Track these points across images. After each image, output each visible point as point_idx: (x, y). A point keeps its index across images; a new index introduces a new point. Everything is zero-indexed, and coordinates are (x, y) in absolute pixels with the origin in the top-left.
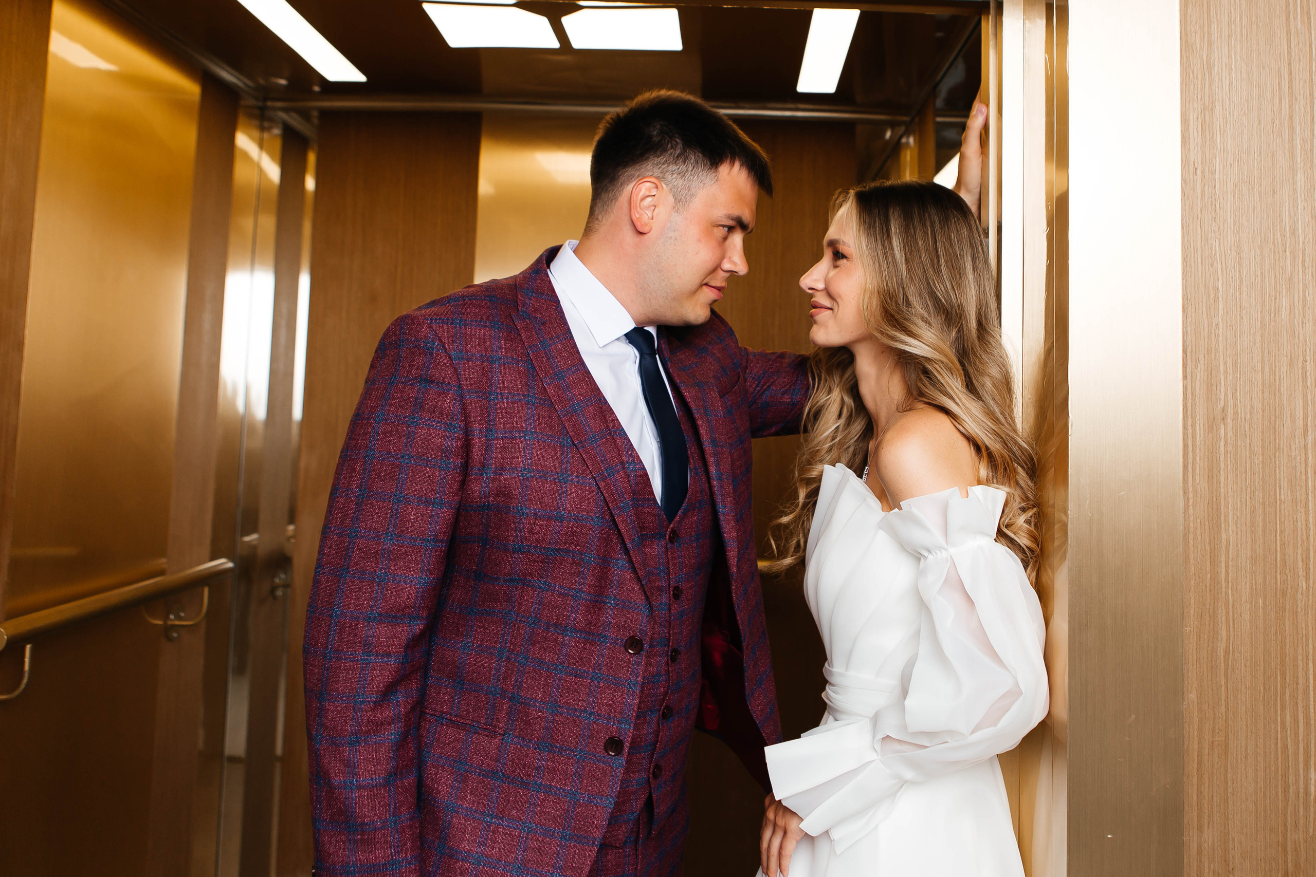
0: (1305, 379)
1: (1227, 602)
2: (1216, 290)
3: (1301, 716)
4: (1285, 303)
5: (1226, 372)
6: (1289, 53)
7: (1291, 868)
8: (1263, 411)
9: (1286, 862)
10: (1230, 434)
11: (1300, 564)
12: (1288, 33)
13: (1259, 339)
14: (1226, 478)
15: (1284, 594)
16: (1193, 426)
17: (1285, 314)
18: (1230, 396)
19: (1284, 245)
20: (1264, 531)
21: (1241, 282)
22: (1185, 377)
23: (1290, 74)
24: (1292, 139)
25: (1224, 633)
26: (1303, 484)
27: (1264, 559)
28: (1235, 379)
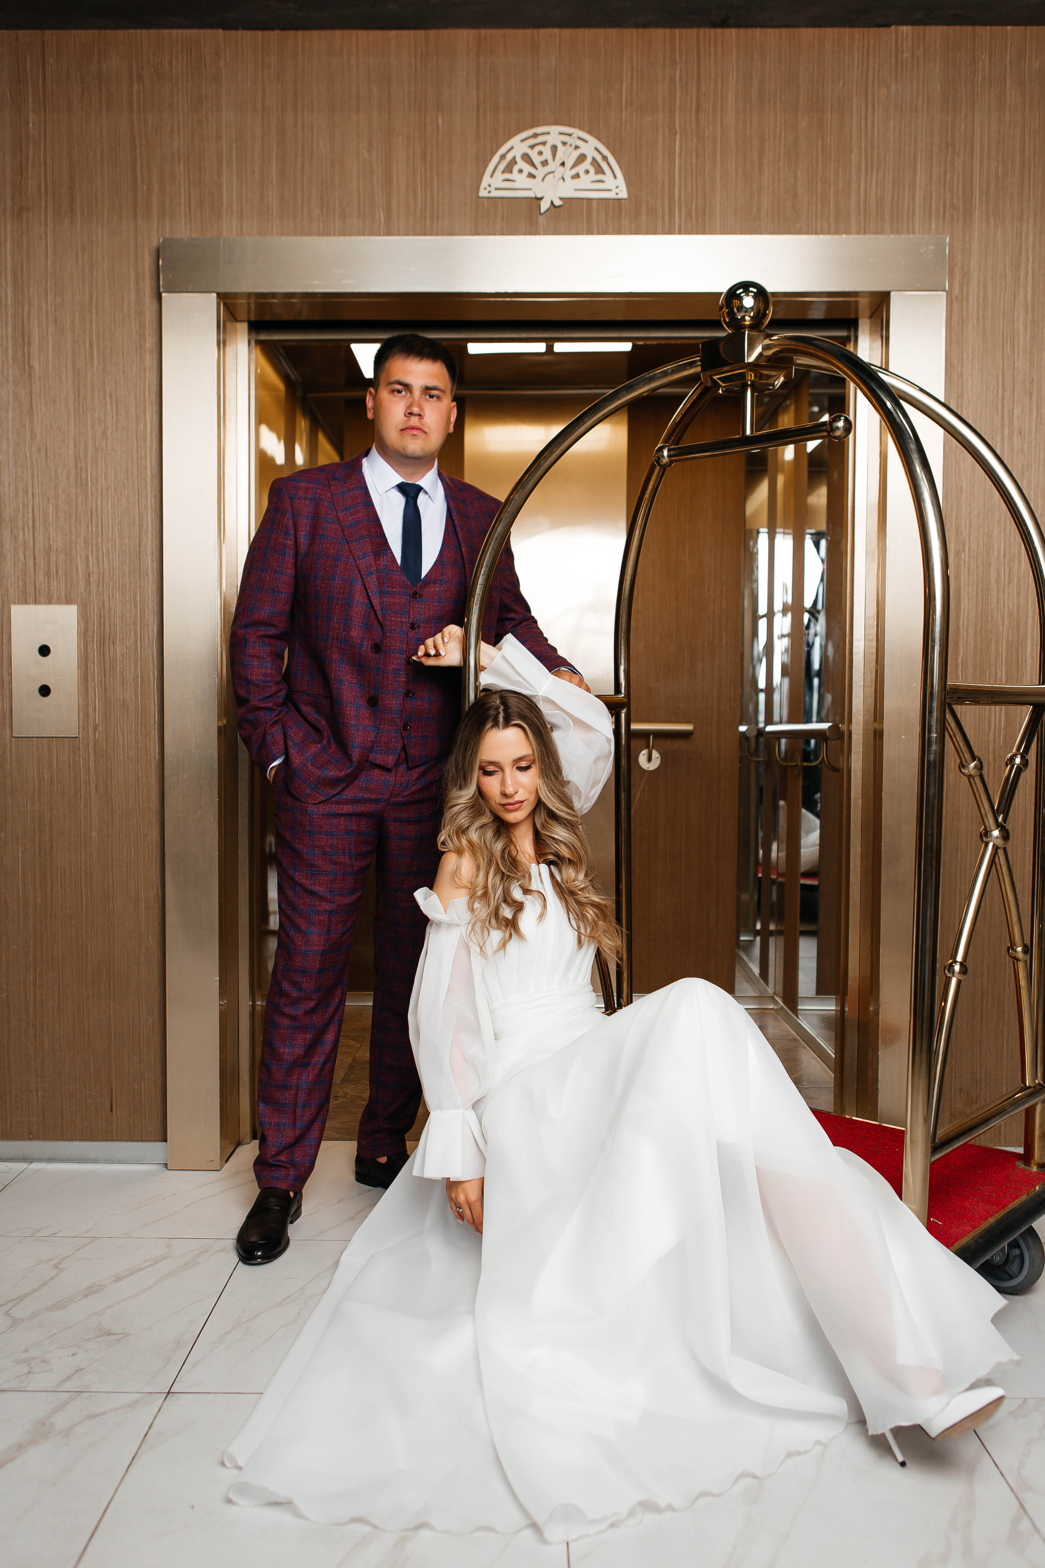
0: (1005, 531)
1: (963, 637)
2: (962, 487)
5: (965, 527)
6: (1003, 365)
7: (991, 760)
8: (984, 545)
9: (989, 758)
10: (967, 557)
11: (1000, 619)
12: (1004, 358)
13: (982, 511)
14: (964, 579)
15: (991, 633)
21: (974, 482)
25: (961, 652)
26: (1002, 580)
27: (982, 617)
28: (970, 530)
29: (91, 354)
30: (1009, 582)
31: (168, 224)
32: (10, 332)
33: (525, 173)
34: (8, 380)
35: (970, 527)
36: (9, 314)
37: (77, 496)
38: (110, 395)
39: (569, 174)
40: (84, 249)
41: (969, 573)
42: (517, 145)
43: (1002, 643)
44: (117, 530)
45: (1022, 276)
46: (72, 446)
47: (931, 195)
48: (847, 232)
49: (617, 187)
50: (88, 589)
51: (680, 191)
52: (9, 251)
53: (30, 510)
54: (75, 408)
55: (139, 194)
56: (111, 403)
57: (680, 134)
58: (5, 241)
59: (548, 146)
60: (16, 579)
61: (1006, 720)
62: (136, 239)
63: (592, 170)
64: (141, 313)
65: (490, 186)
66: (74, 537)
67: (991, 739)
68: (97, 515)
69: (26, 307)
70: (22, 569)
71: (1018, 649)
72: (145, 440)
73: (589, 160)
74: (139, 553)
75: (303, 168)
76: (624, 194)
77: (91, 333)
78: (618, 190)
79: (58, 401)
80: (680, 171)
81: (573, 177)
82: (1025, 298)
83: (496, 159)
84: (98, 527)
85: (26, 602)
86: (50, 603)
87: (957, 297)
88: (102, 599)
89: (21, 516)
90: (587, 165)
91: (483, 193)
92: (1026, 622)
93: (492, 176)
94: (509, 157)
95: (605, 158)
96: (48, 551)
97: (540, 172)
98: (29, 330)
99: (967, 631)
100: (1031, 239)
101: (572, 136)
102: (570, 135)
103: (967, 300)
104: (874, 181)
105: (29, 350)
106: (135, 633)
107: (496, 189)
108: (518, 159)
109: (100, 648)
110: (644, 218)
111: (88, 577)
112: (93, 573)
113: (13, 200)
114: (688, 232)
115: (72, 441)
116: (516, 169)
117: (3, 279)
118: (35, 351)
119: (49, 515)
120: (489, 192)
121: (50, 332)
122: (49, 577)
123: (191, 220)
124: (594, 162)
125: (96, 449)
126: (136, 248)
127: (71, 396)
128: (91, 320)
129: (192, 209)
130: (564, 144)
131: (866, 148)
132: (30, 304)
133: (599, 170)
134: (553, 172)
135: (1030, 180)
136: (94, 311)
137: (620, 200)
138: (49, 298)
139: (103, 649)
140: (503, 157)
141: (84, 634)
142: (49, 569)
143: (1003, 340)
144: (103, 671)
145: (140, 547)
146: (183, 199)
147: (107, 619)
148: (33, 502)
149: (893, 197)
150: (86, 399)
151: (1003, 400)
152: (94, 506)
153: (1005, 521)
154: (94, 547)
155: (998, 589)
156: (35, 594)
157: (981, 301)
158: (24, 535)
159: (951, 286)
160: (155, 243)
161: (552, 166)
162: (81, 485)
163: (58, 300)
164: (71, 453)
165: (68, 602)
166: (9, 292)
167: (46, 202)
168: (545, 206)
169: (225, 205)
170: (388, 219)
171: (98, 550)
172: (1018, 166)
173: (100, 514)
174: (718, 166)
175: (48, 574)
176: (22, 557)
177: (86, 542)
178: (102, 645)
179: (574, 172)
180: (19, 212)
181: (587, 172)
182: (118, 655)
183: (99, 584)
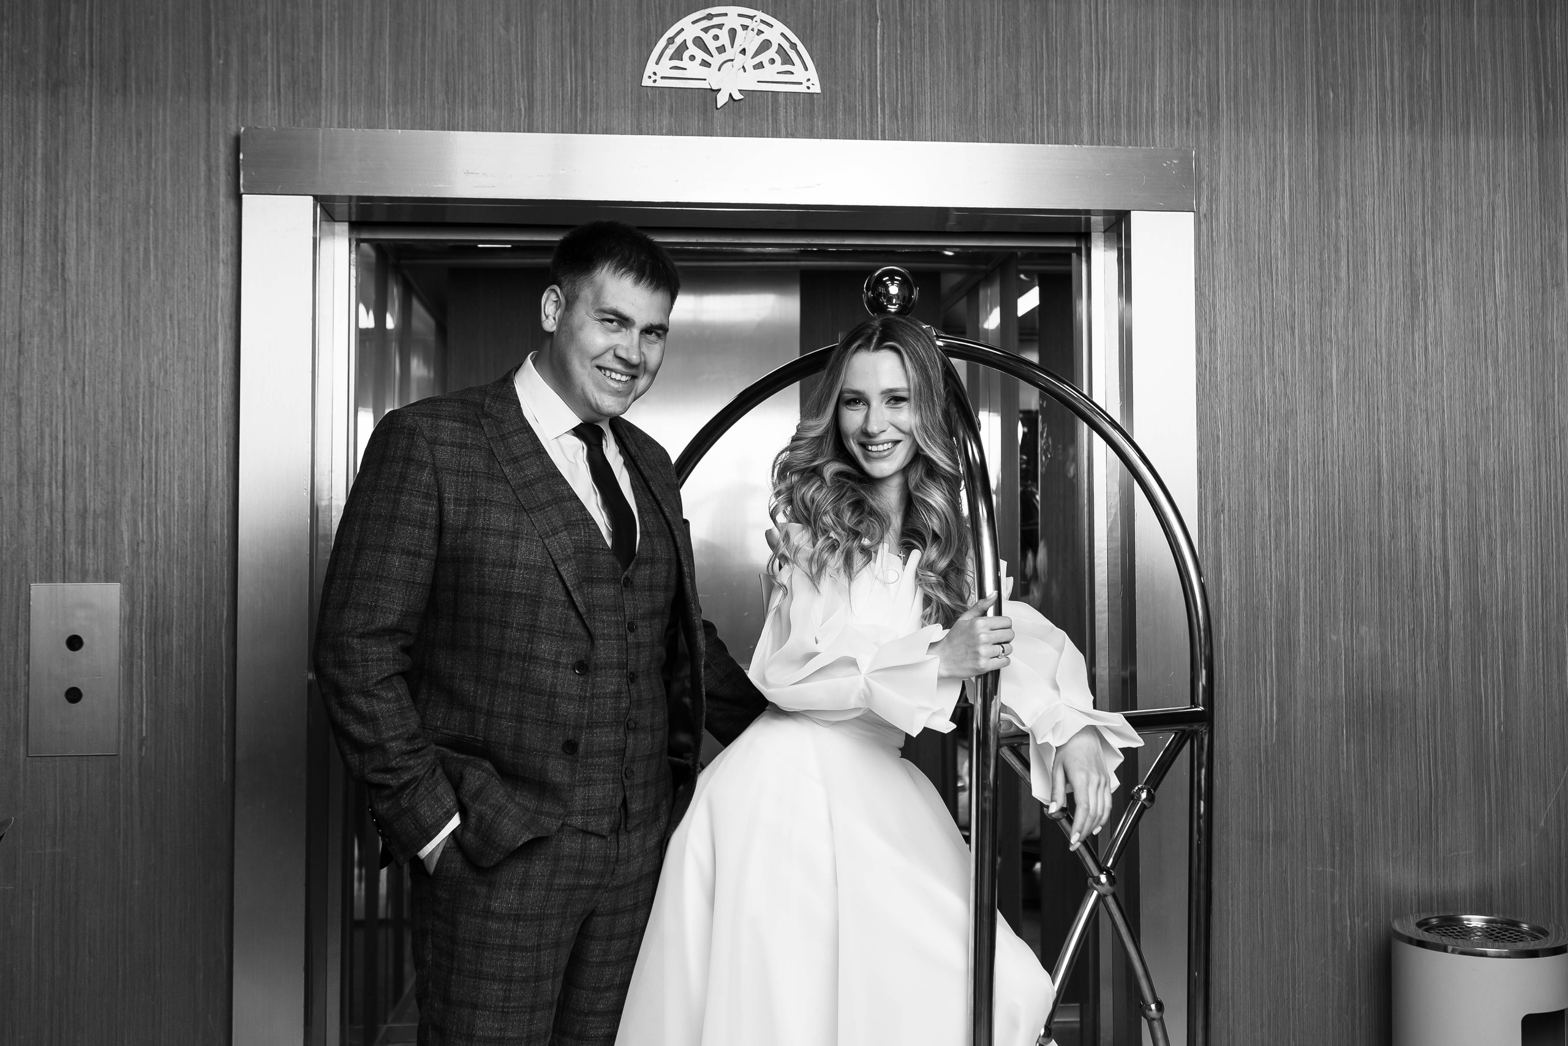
2: (1218, 437)
3: (1268, 678)
4: (1258, 444)
5: (1224, 484)
6: (1260, 296)
8: (1245, 505)
9: (1260, 758)
10: (1227, 519)
11: (1266, 592)
12: (1260, 285)
13: (1243, 464)
14: (1225, 544)
15: (1258, 608)
16: (1206, 515)
17: (1258, 449)
18: (1226, 498)
19: (1257, 410)
20: (1246, 573)
21: (1232, 432)
22: (1200, 486)
23: (1261, 309)
24: (1261, 348)
27: (1246, 590)
28: (1229, 487)
29: (146, 266)
30: (1277, 548)
31: (250, 107)
32: (38, 235)
33: (698, 60)
34: (34, 296)
35: (1229, 484)
36: (39, 213)
37: (124, 443)
38: (171, 316)
39: (750, 63)
40: (139, 134)
41: (1230, 539)
42: (688, 27)
43: (1271, 620)
44: (176, 487)
45: (1278, 194)
46: (118, 379)
47: (1172, 99)
48: (1079, 141)
49: (809, 80)
50: (136, 562)
51: (883, 86)
52: (40, 134)
53: (60, 460)
54: (123, 332)
55: (214, 70)
56: (172, 328)
57: (882, 20)
58: (36, 123)
59: (726, 29)
60: (38, 551)
61: (1278, 713)
62: (208, 123)
63: (778, 59)
64: (213, 215)
65: (655, 74)
66: (118, 496)
67: (1262, 735)
68: (151, 468)
69: (61, 206)
70: (47, 538)
71: (1289, 627)
72: (216, 373)
73: (775, 47)
74: (206, 516)
75: (423, 45)
76: (816, 89)
77: (147, 239)
78: (809, 84)
79: (101, 323)
80: (882, 63)
81: (756, 67)
82: (1283, 218)
83: (662, 43)
84: (151, 481)
85: (50, 580)
86: (83, 580)
87: (1205, 215)
88: (153, 573)
89: (47, 469)
90: (772, 53)
91: (647, 82)
92: (1297, 596)
93: (657, 63)
94: (678, 41)
95: (794, 46)
96: (83, 515)
97: (717, 59)
98: (65, 233)
99: (1230, 607)
100: (1286, 151)
101: (755, 19)
102: (752, 18)
103: (1218, 219)
104: (1107, 81)
105: (63, 259)
106: (198, 619)
107: (662, 78)
108: (690, 44)
109: (150, 638)
110: (840, 115)
111: (135, 547)
112: (143, 541)
113: (48, 72)
114: (893, 138)
115: (119, 374)
116: (686, 55)
117: (31, 170)
118: (71, 260)
119: (85, 468)
120: (655, 81)
121: (92, 236)
122: (83, 548)
123: (279, 104)
124: (781, 50)
125: (151, 385)
126: (208, 136)
127: (119, 317)
128: (148, 223)
129: (282, 90)
130: (745, 27)
131: (1097, 43)
132: (66, 202)
133: (787, 60)
134: (732, 60)
135: (1282, 85)
136: (151, 211)
137: (812, 94)
138: (92, 193)
139: (155, 641)
140: (671, 40)
141: (130, 621)
142: (83, 536)
143: (1259, 268)
144: (153, 667)
145: (206, 508)
146: (270, 77)
147: (160, 602)
148: (64, 451)
149: (1129, 101)
150: (138, 321)
151: (1261, 335)
152: (146, 457)
153: (1269, 476)
154: (145, 509)
155: (1264, 557)
156: (64, 569)
157: (1233, 221)
158: (51, 492)
159: (1198, 204)
160: (233, 131)
161: (730, 53)
162: (130, 430)
163: (105, 197)
164: (117, 388)
165: (109, 578)
166: (39, 187)
167: (91, 77)
168: (722, 99)
169: (324, 87)
170: (530, 108)
171: (150, 512)
172: (1268, 67)
173: (154, 467)
174: (927, 59)
175: (82, 543)
176: (47, 522)
177: (134, 501)
178: (153, 635)
179: (757, 60)
180: (55, 87)
181: (772, 61)
182: (175, 647)
183: (151, 556)
